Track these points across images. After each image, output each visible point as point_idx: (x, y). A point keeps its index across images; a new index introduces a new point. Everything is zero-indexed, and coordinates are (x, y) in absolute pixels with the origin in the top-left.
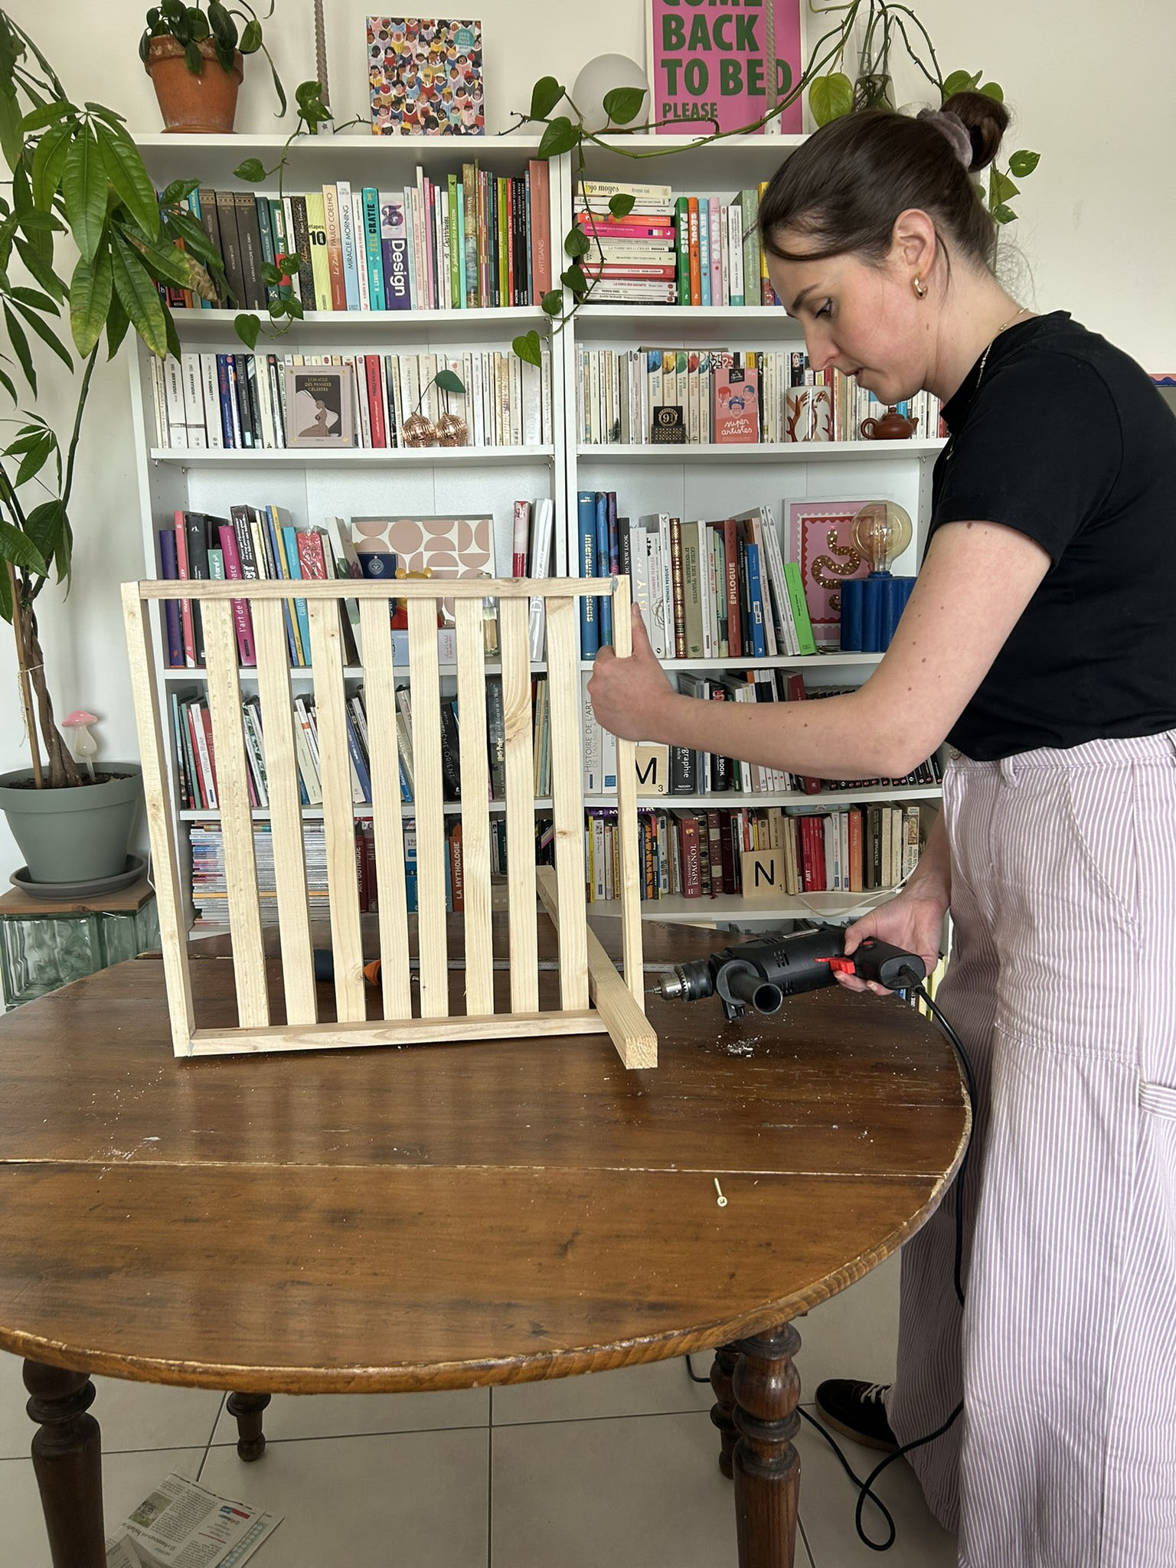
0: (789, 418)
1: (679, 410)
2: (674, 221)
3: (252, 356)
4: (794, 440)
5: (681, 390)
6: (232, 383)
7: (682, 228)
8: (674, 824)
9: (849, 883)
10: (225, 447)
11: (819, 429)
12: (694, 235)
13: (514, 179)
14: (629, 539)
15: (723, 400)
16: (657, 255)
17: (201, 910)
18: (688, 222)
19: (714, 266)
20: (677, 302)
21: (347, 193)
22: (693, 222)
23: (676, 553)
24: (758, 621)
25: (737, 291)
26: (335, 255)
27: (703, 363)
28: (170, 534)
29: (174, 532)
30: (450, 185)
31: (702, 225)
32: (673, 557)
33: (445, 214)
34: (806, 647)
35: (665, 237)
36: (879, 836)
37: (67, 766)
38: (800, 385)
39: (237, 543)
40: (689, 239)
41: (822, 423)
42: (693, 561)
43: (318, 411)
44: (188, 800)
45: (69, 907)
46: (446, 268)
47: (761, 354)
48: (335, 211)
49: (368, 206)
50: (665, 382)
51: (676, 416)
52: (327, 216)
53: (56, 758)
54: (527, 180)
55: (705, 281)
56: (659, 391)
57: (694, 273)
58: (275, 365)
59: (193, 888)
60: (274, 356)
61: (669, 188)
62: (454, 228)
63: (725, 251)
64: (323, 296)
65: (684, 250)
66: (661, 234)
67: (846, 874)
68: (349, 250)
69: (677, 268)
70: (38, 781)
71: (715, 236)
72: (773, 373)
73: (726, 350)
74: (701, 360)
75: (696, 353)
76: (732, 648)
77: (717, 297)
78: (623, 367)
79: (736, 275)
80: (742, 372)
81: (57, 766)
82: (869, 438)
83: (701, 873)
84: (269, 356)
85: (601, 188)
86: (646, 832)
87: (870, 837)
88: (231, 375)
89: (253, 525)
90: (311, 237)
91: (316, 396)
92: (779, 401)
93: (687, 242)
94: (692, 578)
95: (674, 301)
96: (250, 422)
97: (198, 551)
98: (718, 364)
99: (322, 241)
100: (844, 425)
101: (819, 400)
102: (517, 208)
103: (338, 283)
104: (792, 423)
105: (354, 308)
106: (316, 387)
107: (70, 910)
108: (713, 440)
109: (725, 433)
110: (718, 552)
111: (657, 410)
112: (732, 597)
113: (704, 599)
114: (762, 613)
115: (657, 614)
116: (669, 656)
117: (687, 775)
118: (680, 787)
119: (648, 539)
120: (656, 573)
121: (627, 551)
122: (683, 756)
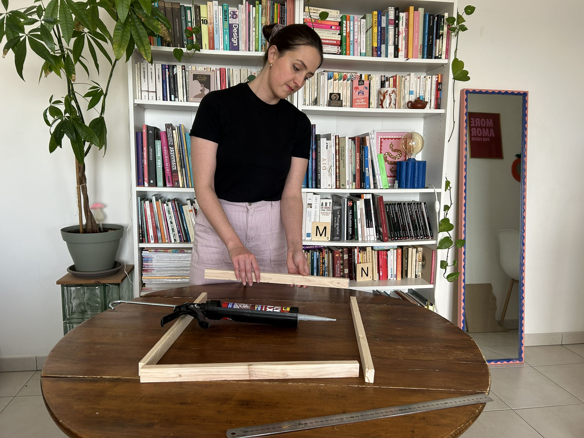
0: (381, 100)
1: (339, 94)
2: (340, 24)
3: (176, 66)
4: (383, 108)
5: (340, 87)
6: (167, 76)
7: (344, 26)
8: (331, 253)
9: (396, 276)
10: (163, 100)
11: (392, 104)
12: (348, 29)
13: (281, 4)
14: (320, 142)
15: (356, 91)
16: (334, 36)
17: (145, 283)
18: (346, 24)
19: (355, 41)
20: (341, 54)
21: (217, 5)
22: (348, 24)
23: (337, 149)
24: (367, 175)
25: (363, 51)
26: (211, 29)
27: (348, 78)
28: (140, 133)
29: (142, 133)
30: (256, 5)
31: (351, 25)
33: (254, 16)
34: (385, 186)
35: (336, 29)
36: (407, 259)
37: (93, 225)
38: (384, 87)
39: (167, 138)
40: (346, 31)
41: (393, 102)
42: (343, 152)
43: (202, 88)
44: (142, 239)
45: (92, 281)
46: (253, 36)
47: (370, 75)
48: (212, 12)
49: (225, 11)
50: (334, 84)
51: (338, 97)
52: (208, 14)
53: (89, 221)
54: (286, 5)
55: (352, 46)
56: (332, 87)
57: (348, 43)
58: (185, 69)
59: (143, 274)
60: (184, 66)
61: (339, 11)
62: (257, 21)
63: (359, 35)
64: (205, 44)
65: (344, 34)
66: (335, 28)
67: (395, 273)
68: (216, 27)
69: (341, 41)
70: (81, 230)
71: (356, 30)
72: (374, 82)
73: (356, 73)
74: (348, 76)
75: (346, 74)
76: (357, 185)
77: (356, 53)
78: (319, 77)
79: (363, 45)
80: (363, 81)
81: (90, 224)
82: (409, 108)
83: (340, 272)
84: (182, 66)
85: (314, 10)
86: (320, 255)
87: (404, 259)
88: (167, 73)
89: (174, 131)
90: (202, 21)
91: (201, 82)
92: (376, 93)
93: (345, 32)
94: (343, 158)
95: (339, 53)
96: (174, 91)
97: (151, 141)
98: (354, 78)
99: (206, 23)
100: (400, 103)
101: (392, 93)
102: (282, 15)
103: (212, 39)
104: (382, 101)
105: (217, 49)
106: (201, 79)
107: (93, 283)
108: (352, 106)
109: (356, 104)
110: (353, 148)
111: (331, 94)
112: (358, 166)
113: (347, 166)
114: (369, 172)
115: (329, 172)
116: (333, 188)
117: (338, 233)
118: (335, 238)
119: (327, 143)
120: (329, 156)
121: (319, 147)
122: (337, 226)
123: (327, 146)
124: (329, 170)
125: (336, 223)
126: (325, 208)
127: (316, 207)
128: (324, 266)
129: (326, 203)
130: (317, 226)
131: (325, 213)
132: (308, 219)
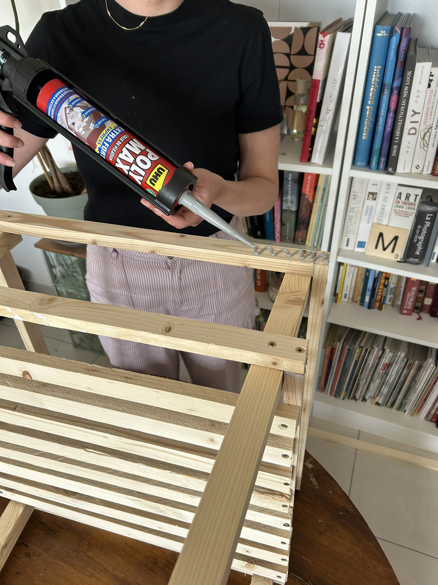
14: (413, 74)
83: (416, 300)
115: (424, 138)
116: (425, 172)
117: (418, 253)
118: (411, 259)
119: (431, 73)
120: (431, 104)
121: (407, 86)
122: (418, 240)
123: (431, 81)
124: (425, 136)
125: (420, 234)
126: (405, 203)
127: (385, 199)
128: (385, 289)
129: (408, 195)
130: (381, 231)
131: (402, 213)
132: (365, 218)
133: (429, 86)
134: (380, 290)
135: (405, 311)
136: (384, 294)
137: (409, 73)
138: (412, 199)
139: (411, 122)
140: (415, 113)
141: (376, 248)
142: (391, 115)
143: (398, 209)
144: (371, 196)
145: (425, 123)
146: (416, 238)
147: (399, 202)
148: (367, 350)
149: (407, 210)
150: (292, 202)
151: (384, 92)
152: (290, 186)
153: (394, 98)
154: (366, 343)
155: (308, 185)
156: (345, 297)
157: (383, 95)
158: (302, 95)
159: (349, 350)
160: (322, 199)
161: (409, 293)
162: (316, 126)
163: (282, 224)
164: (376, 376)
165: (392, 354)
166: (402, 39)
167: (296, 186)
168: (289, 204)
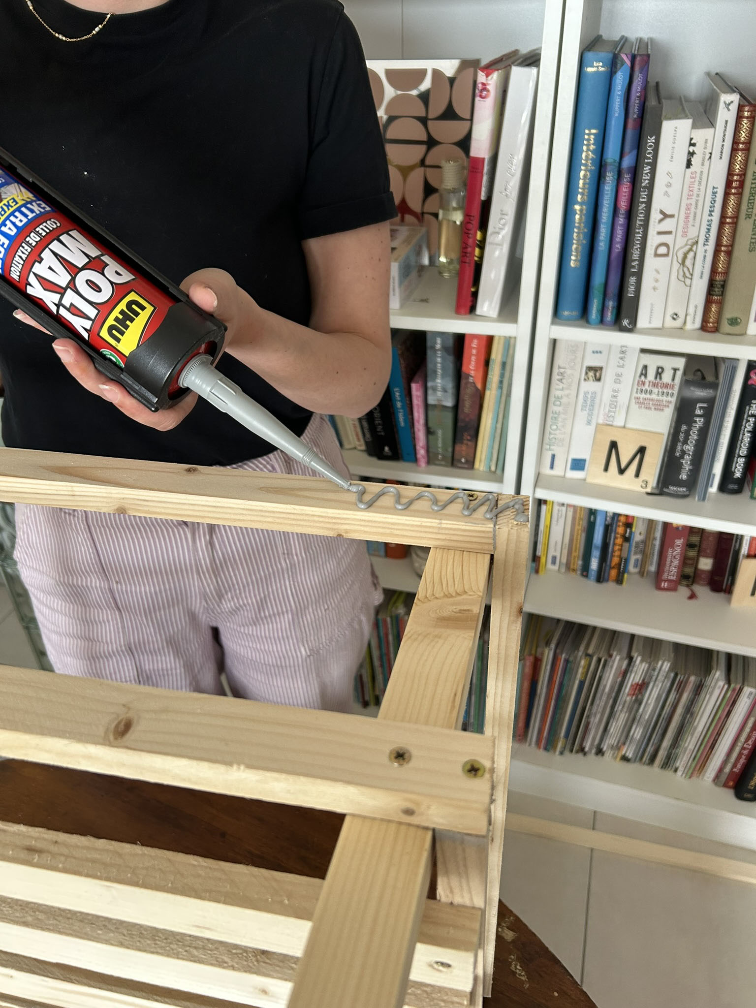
14: (658, 142)
23: (737, 168)
32: (730, 173)
115: (683, 263)
116: (689, 326)
117: (684, 476)
118: (671, 488)
119: (691, 139)
120: (694, 197)
121: (648, 164)
122: (684, 453)
123: (691, 154)
124: (685, 257)
125: (685, 442)
126: (655, 385)
127: (618, 378)
128: (626, 545)
129: (660, 370)
130: (614, 439)
131: (651, 403)
132: (582, 416)
133: (689, 164)
134: (617, 548)
135: (664, 585)
136: (624, 555)
137: (651, 140)
138: (667, 377)
139: (659, 233)
140: (665, 216)
141: (606, 469)
142: (621, 220)
143: (643, 396)
144: (591, 374)
145: (685, 234)
146: (679, 448)
147: (644, 383)
148: (599, 660)
149: (660, 398)
150: (445, 390)
151: (605, 178)
152: (439, 360)
153: (625, 189)
154: (598, 648)
155: (473, 358)
156: (554, 562)
157: (604, 183)
158: (454, 191)
159: (567, 661)
160: (501, 382)
161: (670, 551)
162: (482, 245)
163: (429, 432)
164: (619, 707)
165: (647, 666)
166: (635, 76)
167: (450, 359)
168: (439, 394)
